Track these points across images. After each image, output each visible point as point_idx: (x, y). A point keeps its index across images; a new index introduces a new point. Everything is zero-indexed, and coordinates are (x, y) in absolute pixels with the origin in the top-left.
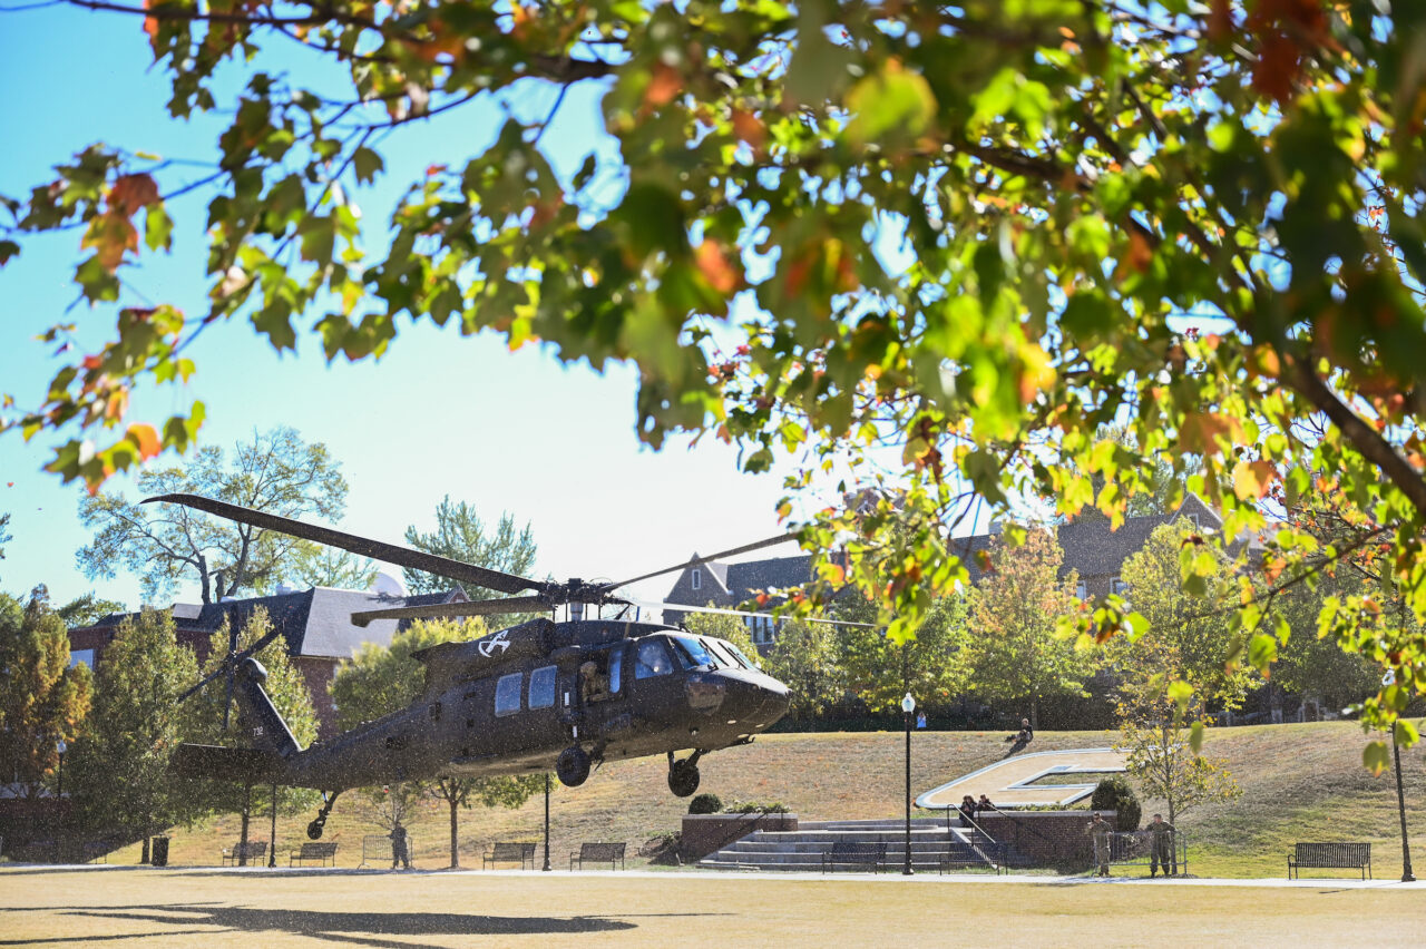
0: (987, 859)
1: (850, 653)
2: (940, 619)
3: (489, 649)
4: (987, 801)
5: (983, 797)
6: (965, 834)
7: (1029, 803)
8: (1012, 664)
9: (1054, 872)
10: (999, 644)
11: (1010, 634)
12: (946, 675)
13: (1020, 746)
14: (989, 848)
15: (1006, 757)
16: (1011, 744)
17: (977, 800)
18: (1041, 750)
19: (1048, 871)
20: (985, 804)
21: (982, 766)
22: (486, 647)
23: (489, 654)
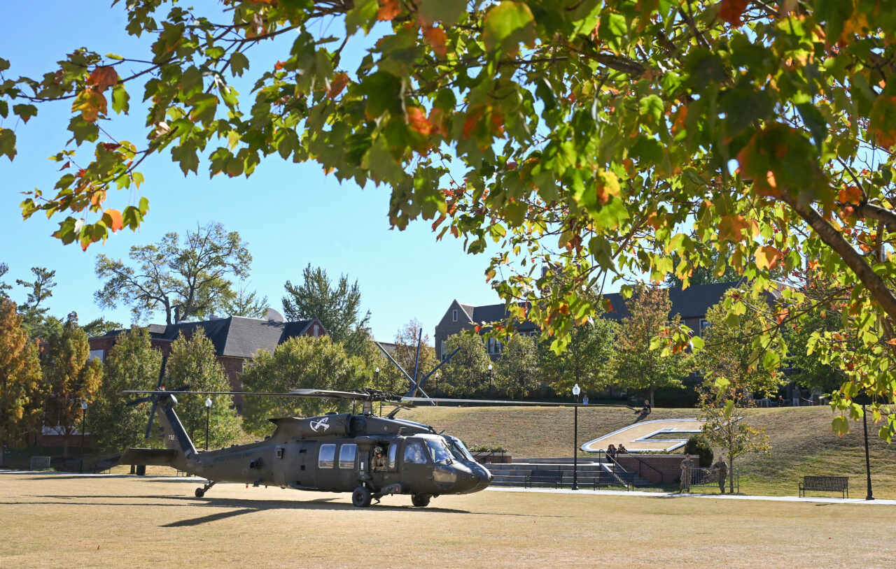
0: (622, 482)
1: (545, 360)
2: (597, 342)
3: (317, 427)
4: (623, 448)
5: (620, 445)
6: (610, 467)
7: (648, 450)
8: (639, 368)
9: (661, 490)
10: (634, 357)
11: (640, 351)
12: (601, 375)
13: (643, 417)
14: (622, 475)
15: (636, 422)
16: (638, 415)
17: (617, 447)
18: (655, 419)
19: (657, 489)
20: (622, 450)
21: (621, 427)
22: (314, 425)
23: (316, 430)
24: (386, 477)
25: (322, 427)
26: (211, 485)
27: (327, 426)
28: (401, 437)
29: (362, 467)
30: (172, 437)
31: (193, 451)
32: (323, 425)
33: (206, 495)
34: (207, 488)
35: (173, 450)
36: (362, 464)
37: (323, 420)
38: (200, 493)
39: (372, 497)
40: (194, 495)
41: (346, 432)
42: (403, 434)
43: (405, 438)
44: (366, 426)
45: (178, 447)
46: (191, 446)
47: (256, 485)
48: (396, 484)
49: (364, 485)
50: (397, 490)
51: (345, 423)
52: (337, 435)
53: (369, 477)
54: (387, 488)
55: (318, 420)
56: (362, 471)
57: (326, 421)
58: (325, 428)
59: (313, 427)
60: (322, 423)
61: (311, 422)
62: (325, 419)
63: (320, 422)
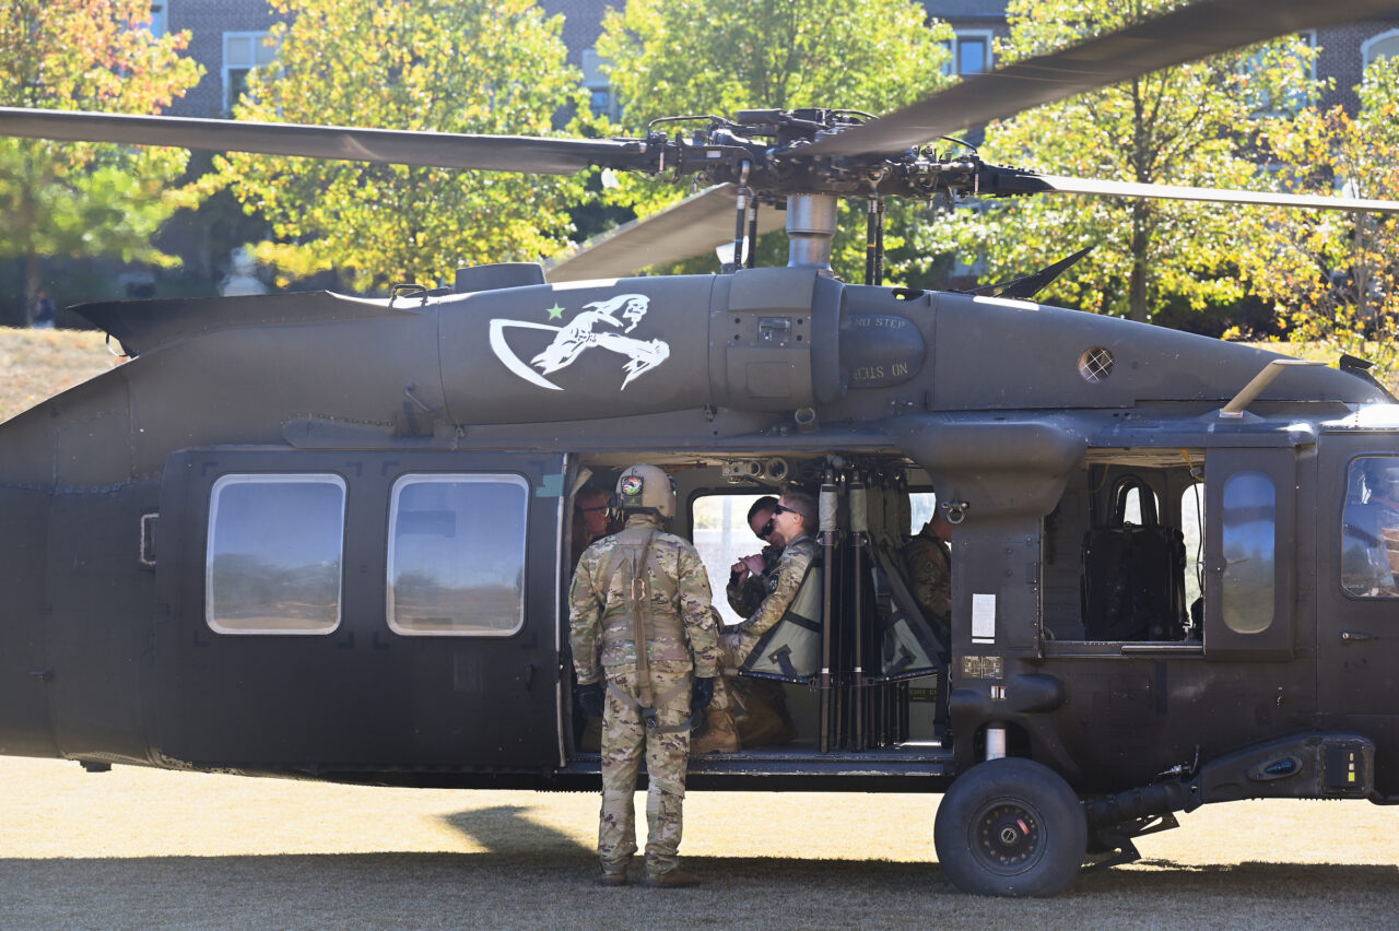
3: (554, 356)
22: (529, 346)
23: (550, 377)
24: (1190, 692)
25: (606, 363)
27: (650, 354)
29: (983, 625)
32: (605, 341)
36: (983, 605)
37: (605, 310)
42: (1261, 405)
43: (1308, 428)
44: (925, 356)
48: (1338, 739)
49: (996, 742)
50: (1351, 777)
51: (805, 330)
52: (723, 411)
53: (1050, 691)
54: (1261, 768)
55: (556, 312)
56: (983, 650)
57: (636, 318)
58: (632, 365)
59: (526, 359)
60: (599, 327)
61: (497, 327)
62: (616, 302)
63: (583, 321)
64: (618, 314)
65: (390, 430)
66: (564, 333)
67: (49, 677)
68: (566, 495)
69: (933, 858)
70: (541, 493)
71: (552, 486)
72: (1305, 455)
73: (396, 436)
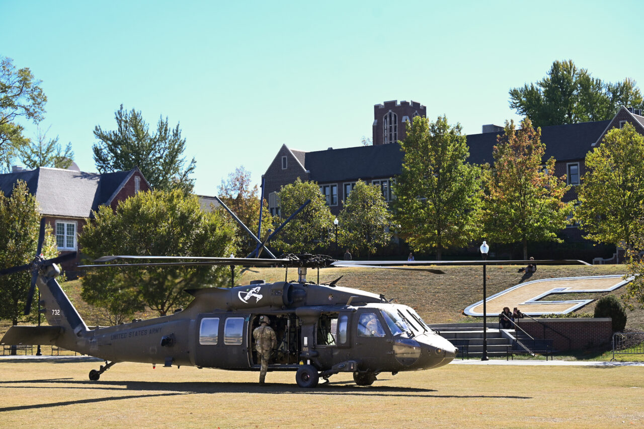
0: (528, 350)
1: (401, 213)
2: (461, 191)
3: (247, 298)
4: (518, 312)
5: (515, 309)
6: (511, 333)
7: (551, 313)
8: (511, 220)
9: (573, 358)
10: (503, 207)
11: (511, 201)
12: (467, 227)
13: (528, 275)
14: (527, 342)
15: (521, 282)
16: (522, 274)
17: (512, 311)
18: (543, 278)
19: (568, 357)
20: (518, 314)
21: (505, 288)
22: (243, 296)
23: (246, 301)
24: (336, 353)
25: (254, 299)
26: (108, 366)
27: (260, 297)
28: (351, 307)
29: (306, 342)
30: (57, 312)
31: (85, 328)
32: (255, 295)
33: (102, 377)
34: (103, 369)
35: (59, 328)
36: (306, 339)
37: (254, 290)
38: (94, 376)
39: (320, 375)
40: (87, 378)
41: (284, 304)
42: (353, 304)
43: (356, 308)
44: (306, 296)
45: (65, 322)
46: (82, 322)
47: (168, 364)
48: (350, 361)
49: (309, 362)
50: (352, 368)
51: (282, 293)
52: (272, 306)
53: (315, 354)
54: (339, 366)
55: (248, 290)
56: (306, 347)
57: (258, 291)
58: (257, 299)
59: (243, 298)
60: (253, 292)
61: (240, 292)
62: (256, 288)
63: (251, 291)
64: (256, 290)
65: (227, 310)
66: (248, 294)
67: (188, 352)
68: (250, 321)
69: (296, 383)
70: (246, 320)
71: (248, 319)
72: (355, 313)
73: (228, 311)
